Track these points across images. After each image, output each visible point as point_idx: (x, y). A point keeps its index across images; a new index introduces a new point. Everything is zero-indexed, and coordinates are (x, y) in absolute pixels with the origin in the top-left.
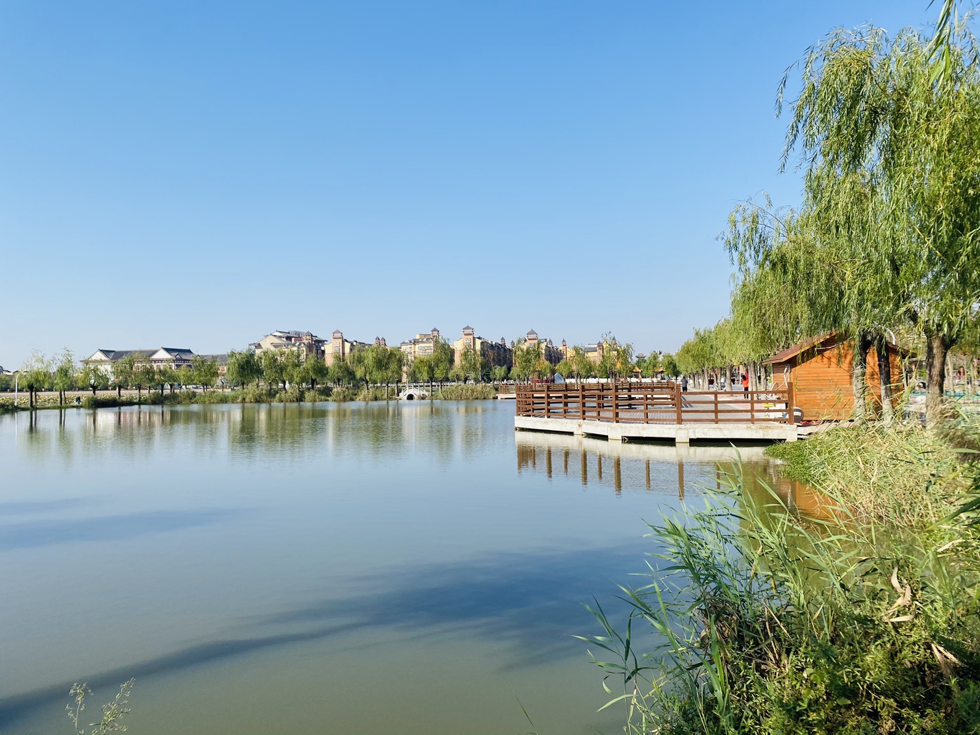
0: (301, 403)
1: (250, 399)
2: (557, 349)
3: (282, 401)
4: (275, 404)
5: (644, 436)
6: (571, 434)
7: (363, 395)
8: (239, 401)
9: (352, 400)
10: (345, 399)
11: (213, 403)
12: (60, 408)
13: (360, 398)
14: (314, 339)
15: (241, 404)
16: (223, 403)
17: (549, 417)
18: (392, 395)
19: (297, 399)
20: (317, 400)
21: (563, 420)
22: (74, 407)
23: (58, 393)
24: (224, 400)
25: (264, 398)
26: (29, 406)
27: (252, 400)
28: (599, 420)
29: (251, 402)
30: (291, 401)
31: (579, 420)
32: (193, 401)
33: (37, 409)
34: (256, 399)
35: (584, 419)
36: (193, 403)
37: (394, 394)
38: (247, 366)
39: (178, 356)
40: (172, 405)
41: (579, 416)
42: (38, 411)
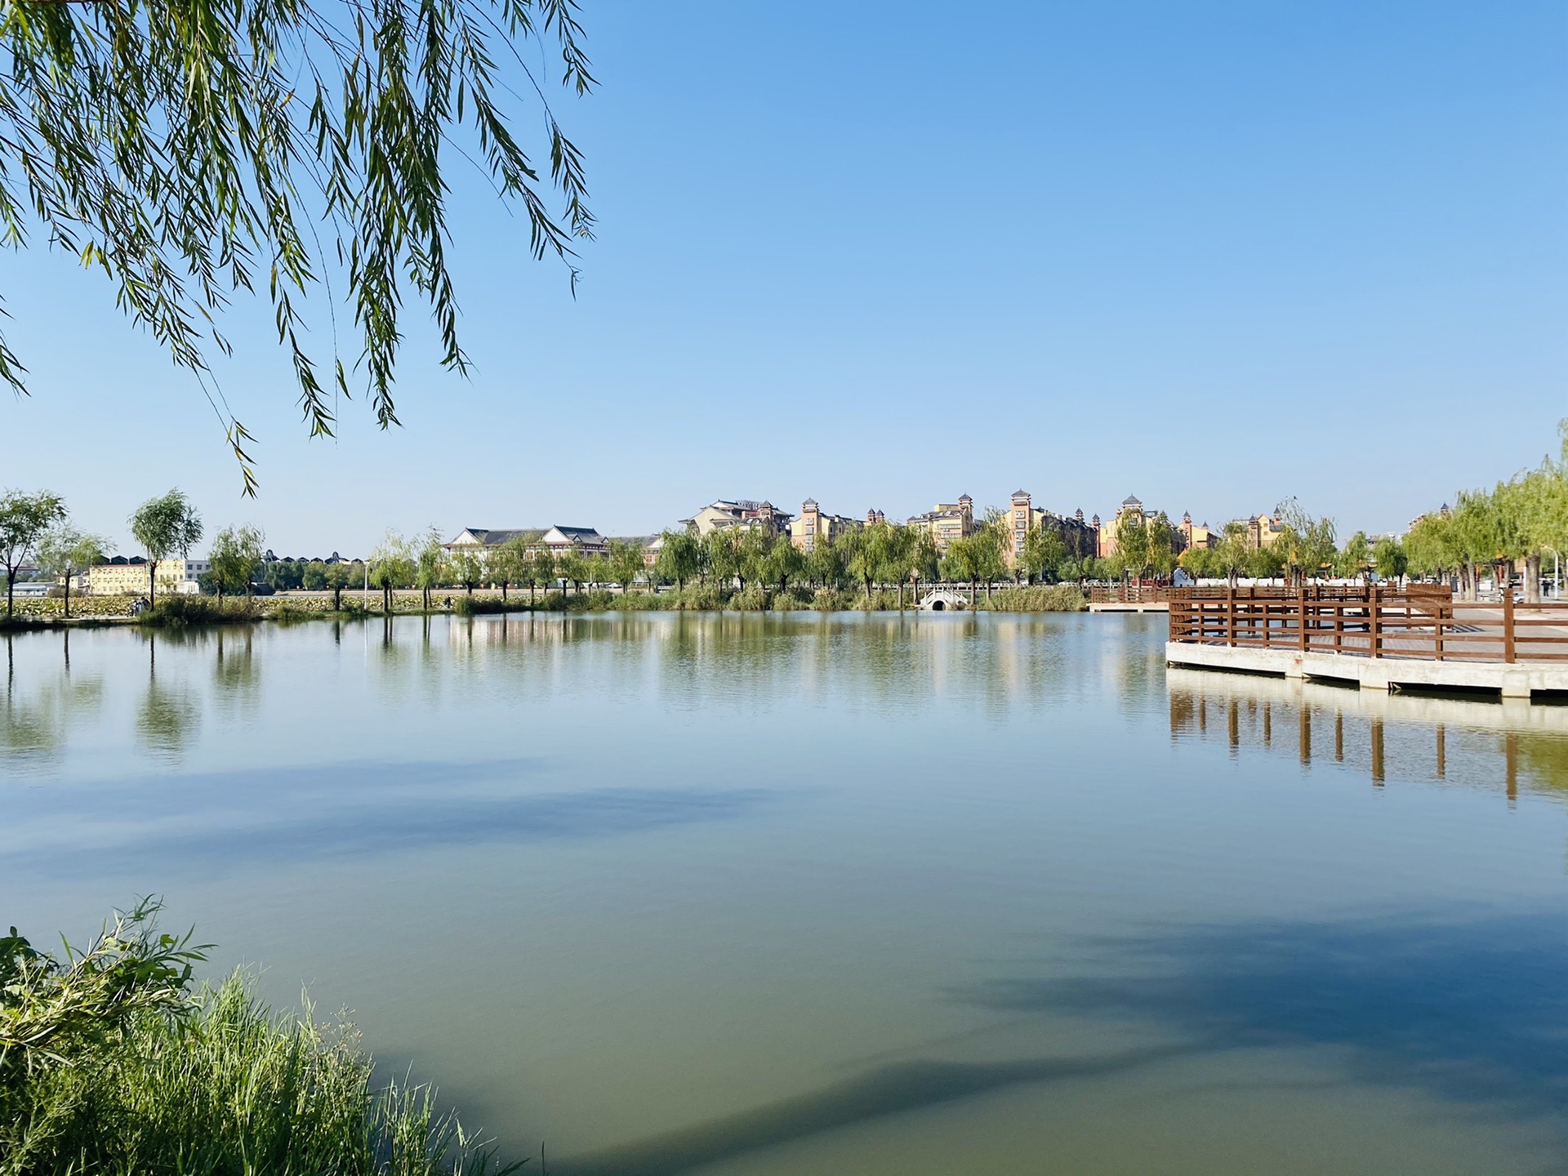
0: (768, 612)
1: (693, 604)
2: (1175, 528)
3: (739, 609)
4: (729, 612)
5: (1436, 683)
6: (1281, 675)
7: (862, 601)
8: (675, 607)
9: (845, 608)
10: (834, 608)
11: (639, 609)
12: (425, 614)
13: (858, 605)
14: (775, 512)
15: (678, 612)
16: (652, 609)
17: (1234, 645)
18: (907, 602)
19: (761, 606)
20: (792, 607)
21: (1265, 650)
22: (442, 612)
23: (422, 592)
24: (653, 606)
25: (713, 603)
26: (383, 610)
27: (695, 606)
28: (1339, 651)
29: (693, 609)
30: (752, 609)
31: (1298, 653)
32: (609, 605)
33: (394, 614)
34: (701, 605)
35: (1307, 650)
36: (609, 609)
37: (912, 600)
38: (688, 554)
39: (577, 539)
40: (579, 612)
41: (1296, 644)
42: (394, 618)
